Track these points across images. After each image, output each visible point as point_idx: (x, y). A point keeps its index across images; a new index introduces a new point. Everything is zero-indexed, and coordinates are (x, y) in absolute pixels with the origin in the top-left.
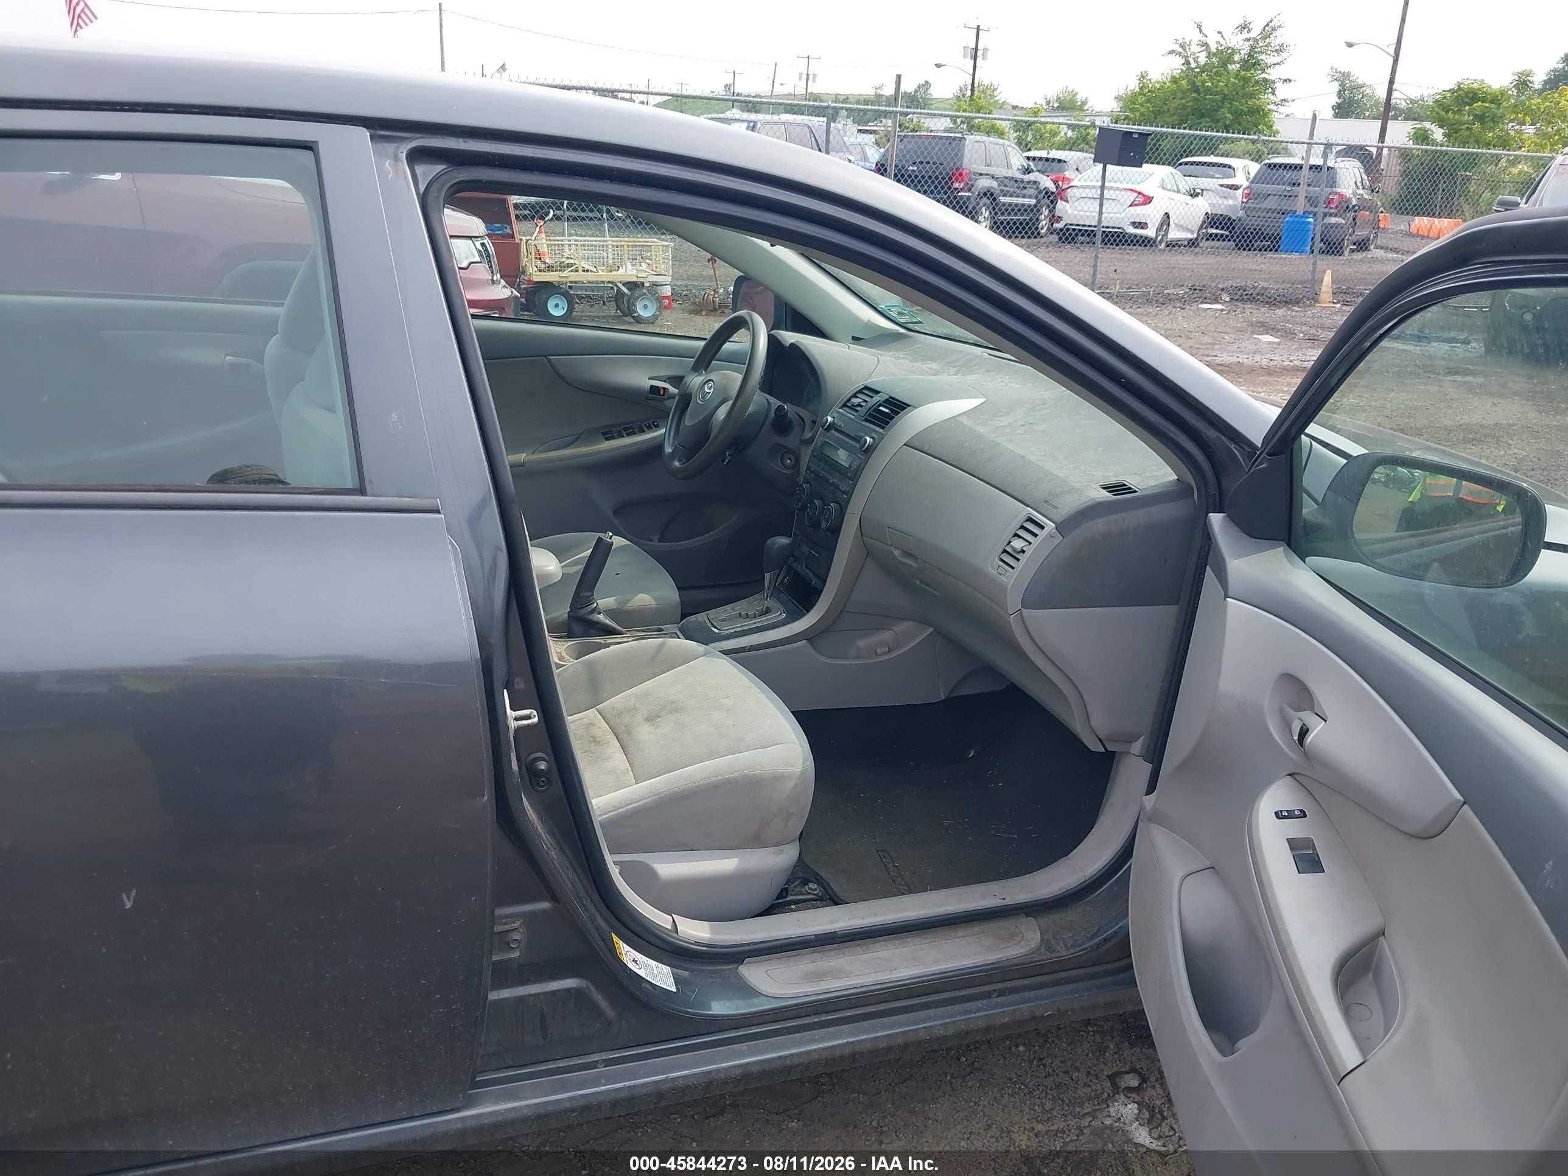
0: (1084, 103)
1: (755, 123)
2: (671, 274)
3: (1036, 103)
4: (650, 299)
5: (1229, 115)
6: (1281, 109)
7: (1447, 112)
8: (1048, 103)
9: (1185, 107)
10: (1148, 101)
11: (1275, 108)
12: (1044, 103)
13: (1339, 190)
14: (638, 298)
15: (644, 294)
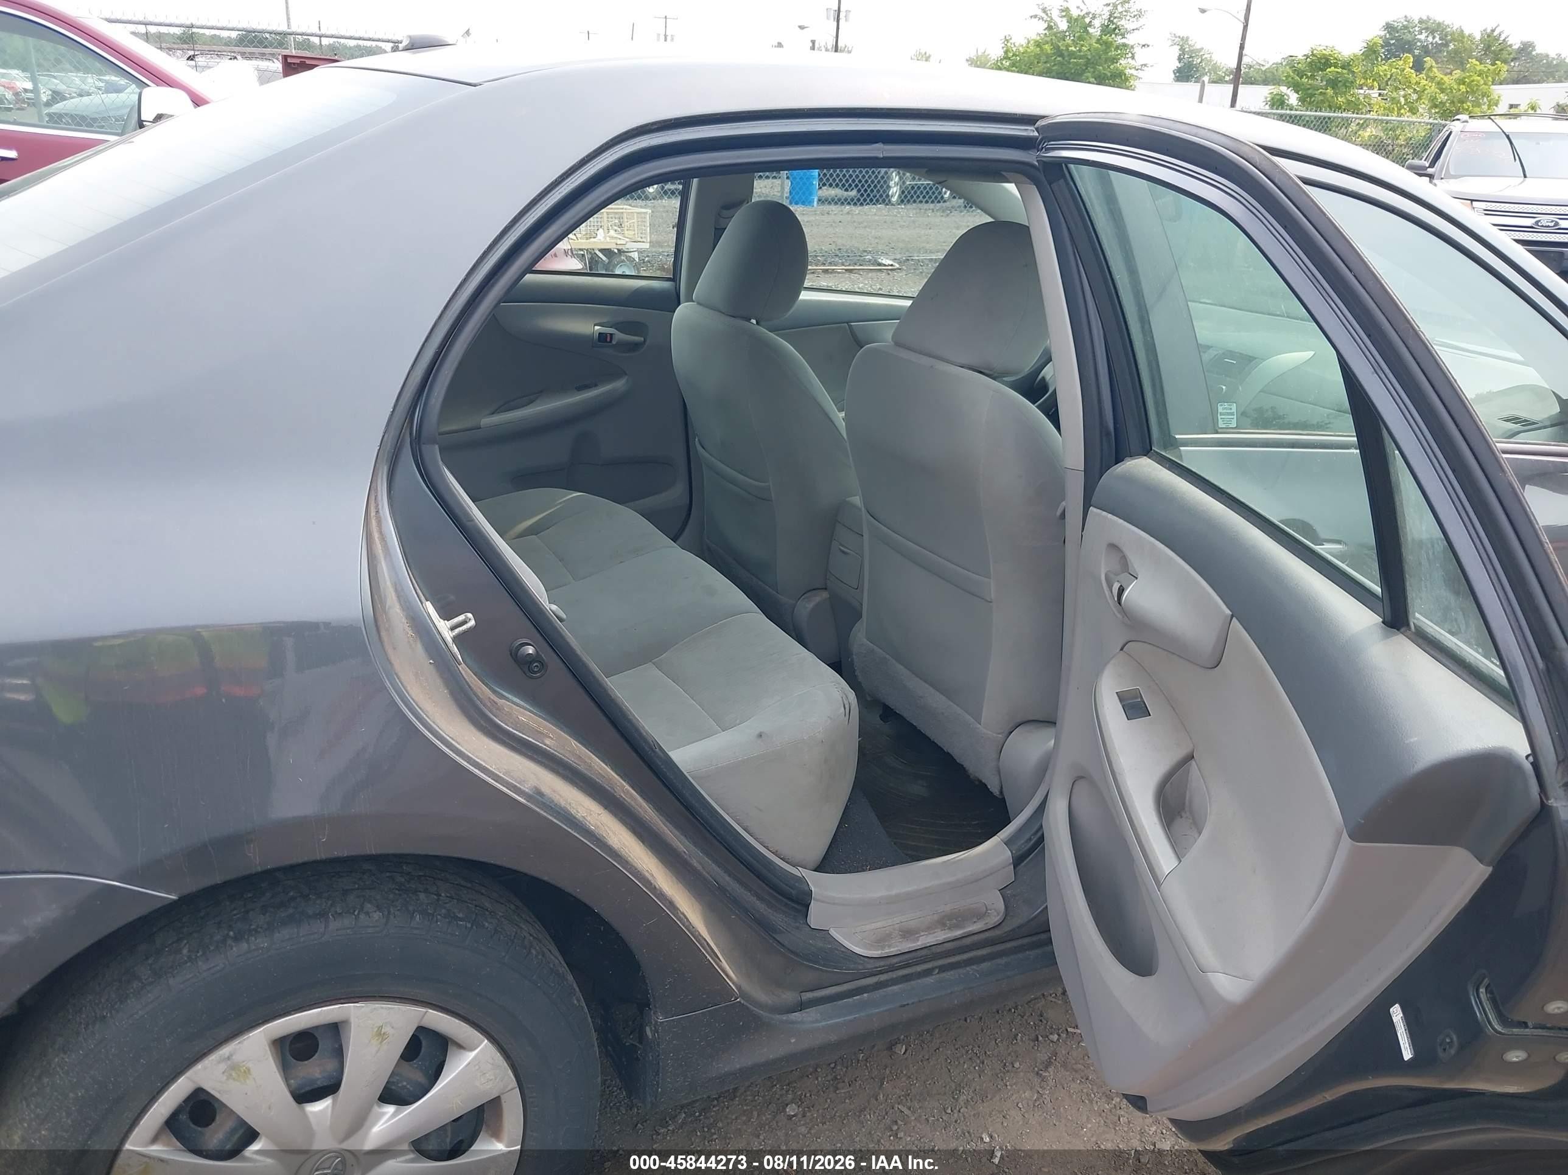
2: (649, 240)
4: (628, 266)
5: (1092, 80)
6: (1139, 73)
7: (1301, 77)
9: (1049, 71)
10: (1013, 65)
11: (1135, 72)
14: (617, 265)
15: (623, 261)
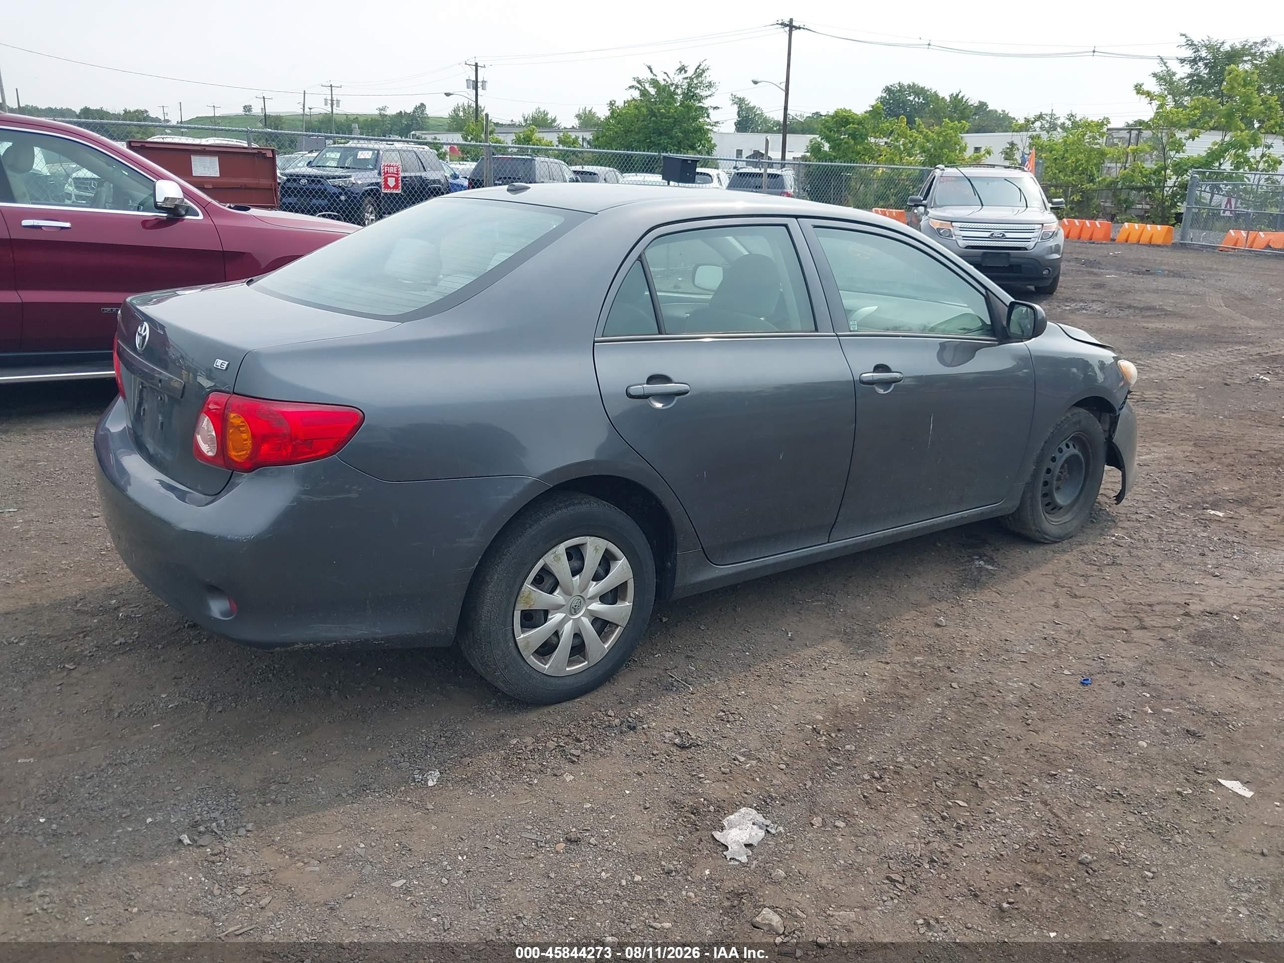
0: (554, 120)
1: (378, 151)
3: (512, 121)
5: (680, 134)
6: (715, 129)
7: (830, 132)
8: (526, 121)
9: (647, 127)
10: (619, 123)
11: (711, 128)
12: (522, 120)
13: (785, 190)
